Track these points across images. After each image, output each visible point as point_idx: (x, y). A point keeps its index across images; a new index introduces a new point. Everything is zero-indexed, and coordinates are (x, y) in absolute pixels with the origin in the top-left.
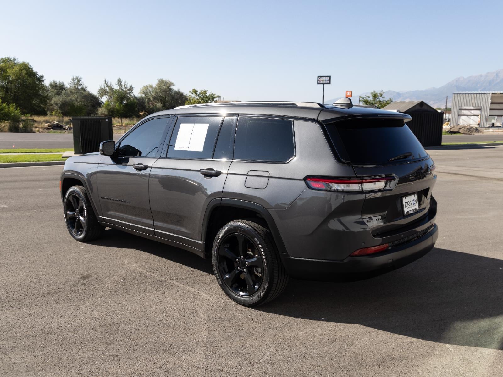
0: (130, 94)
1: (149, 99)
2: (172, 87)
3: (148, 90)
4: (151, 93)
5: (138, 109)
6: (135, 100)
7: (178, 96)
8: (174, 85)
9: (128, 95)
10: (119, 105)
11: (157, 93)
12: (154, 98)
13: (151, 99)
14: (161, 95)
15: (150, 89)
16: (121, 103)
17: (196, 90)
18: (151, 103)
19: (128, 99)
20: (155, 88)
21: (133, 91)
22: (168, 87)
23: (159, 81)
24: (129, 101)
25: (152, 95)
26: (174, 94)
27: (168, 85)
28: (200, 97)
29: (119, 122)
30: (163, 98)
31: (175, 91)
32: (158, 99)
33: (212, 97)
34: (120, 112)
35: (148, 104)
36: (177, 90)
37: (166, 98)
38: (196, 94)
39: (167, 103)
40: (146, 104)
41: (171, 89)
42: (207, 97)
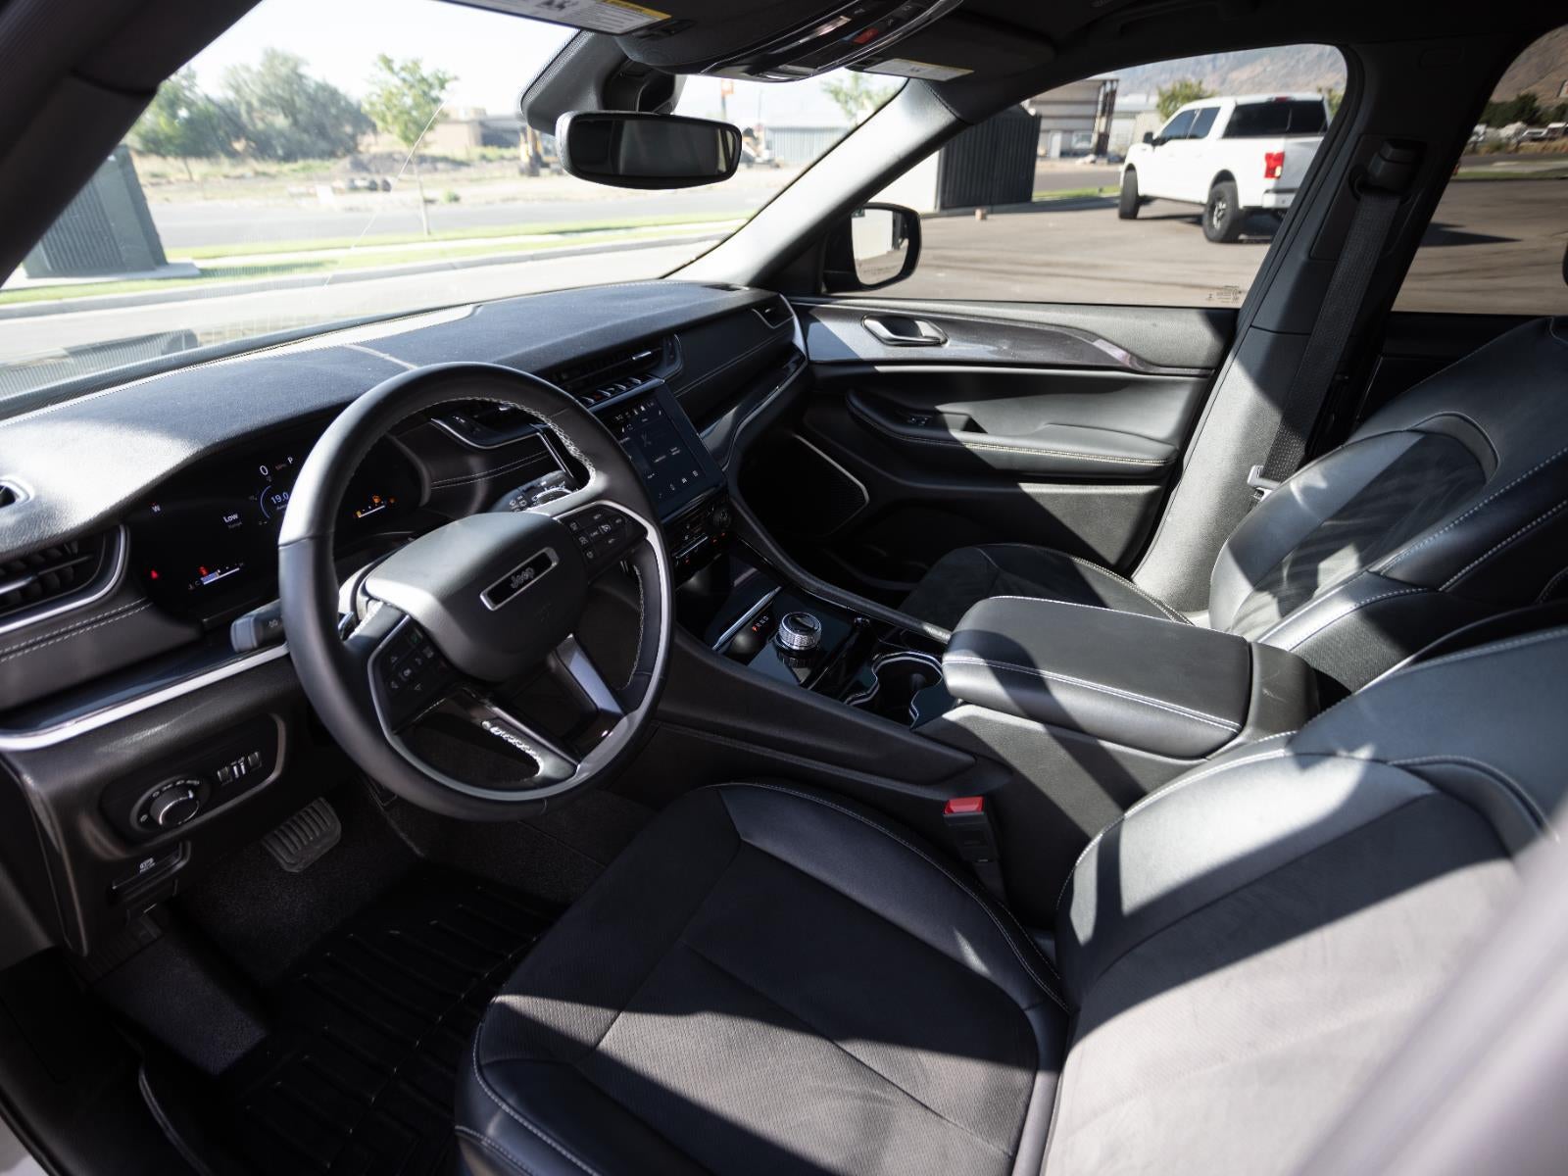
0: (190, 90)
1: (249, 105)
2: (303, 70)
3: (240, 80)
4: (251, 86)
5: (227, 134)
6: (211, 108)
7: (326, 94)
8: (308, 64)
9: (187, 93)
10: (171, 124)
11: (266, 86)
12: (264, 102)
13: (256, 103)
14: (280, 92)
15: (246, 75)
16: (174, 116)
17: (389, 57)
18: (255, 115)
19: (190, 105)
20: (260, 73)
21: (198, 81)
22: (294, 71)
23: (266, 53)
24: (194, 109)
25: (252, 91)
26: (316, 91)
27: (291, 64)
28: (404, 80)
29: (181, 171)
30: (287, 101)
31: (317, 84)
32: (272, 105)
33: (439, 79)
34: (177, 142)
35: (251, 119)
36: (320, 80)
37: (293, 100)
38: (391, 69)
39: (300, 117)
40: (244, 116)
41: (300, 77)
42: (423, 80)
